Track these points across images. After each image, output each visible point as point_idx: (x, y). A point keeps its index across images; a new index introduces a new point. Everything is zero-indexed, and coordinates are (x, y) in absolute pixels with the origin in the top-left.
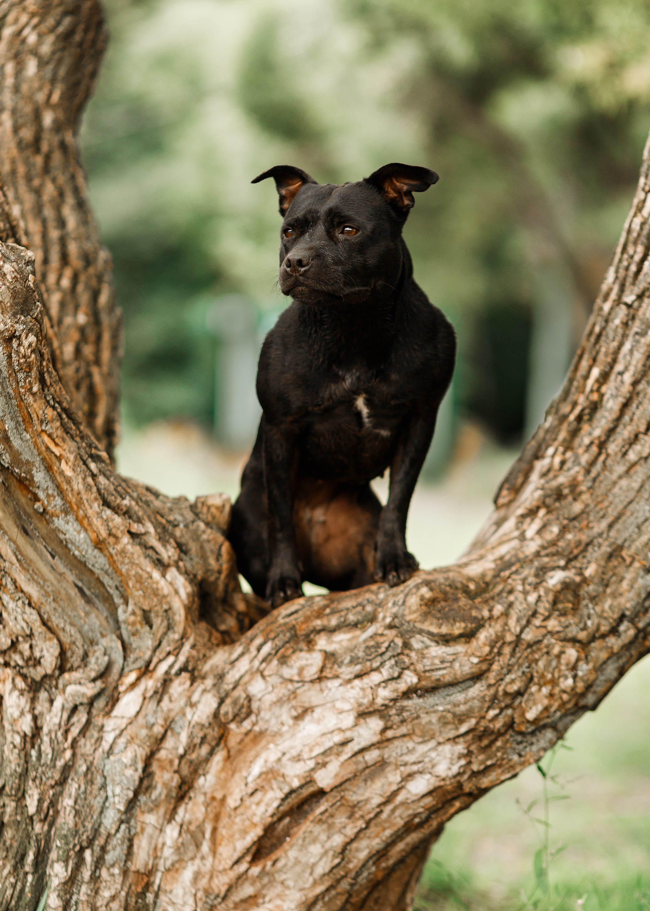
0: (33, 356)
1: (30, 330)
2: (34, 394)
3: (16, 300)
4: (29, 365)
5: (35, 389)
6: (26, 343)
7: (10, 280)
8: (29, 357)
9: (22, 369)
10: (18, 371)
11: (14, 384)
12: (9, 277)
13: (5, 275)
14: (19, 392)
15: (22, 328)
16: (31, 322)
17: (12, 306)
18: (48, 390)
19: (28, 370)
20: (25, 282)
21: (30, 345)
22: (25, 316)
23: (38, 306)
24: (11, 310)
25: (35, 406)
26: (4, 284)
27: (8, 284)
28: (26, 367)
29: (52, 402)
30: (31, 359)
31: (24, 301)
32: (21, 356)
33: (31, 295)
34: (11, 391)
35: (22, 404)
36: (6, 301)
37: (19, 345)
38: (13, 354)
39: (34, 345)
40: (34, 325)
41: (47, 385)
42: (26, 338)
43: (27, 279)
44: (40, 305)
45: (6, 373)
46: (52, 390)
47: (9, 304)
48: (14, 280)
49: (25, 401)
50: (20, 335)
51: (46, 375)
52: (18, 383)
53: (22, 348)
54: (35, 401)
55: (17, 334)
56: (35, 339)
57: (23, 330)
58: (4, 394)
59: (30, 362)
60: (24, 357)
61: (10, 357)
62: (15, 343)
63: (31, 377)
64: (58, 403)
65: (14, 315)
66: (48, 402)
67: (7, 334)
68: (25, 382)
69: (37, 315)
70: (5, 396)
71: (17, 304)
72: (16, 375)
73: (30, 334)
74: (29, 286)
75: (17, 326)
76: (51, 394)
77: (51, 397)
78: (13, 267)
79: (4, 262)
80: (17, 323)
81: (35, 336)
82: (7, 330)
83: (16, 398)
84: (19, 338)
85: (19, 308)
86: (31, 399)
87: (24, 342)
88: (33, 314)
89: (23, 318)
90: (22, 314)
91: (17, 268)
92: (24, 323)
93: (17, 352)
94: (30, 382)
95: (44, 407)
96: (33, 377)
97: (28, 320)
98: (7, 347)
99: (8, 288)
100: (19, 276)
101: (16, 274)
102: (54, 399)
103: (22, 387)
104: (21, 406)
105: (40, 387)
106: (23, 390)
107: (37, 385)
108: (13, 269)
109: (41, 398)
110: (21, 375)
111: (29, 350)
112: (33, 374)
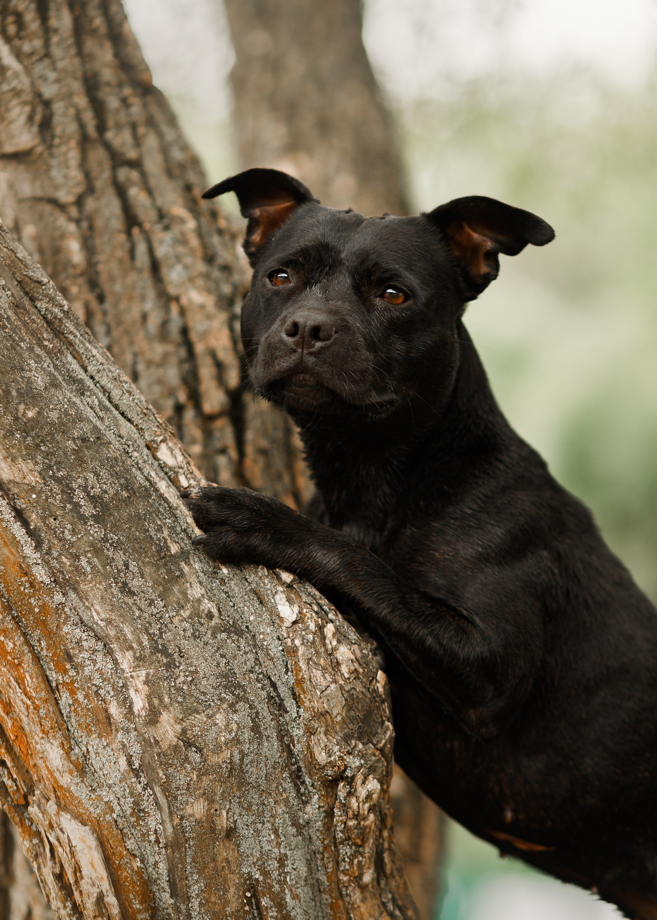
0: (372, 816)
1: (372, 770)
2: (363, 888)
3: (352, 713)
4: (363, 834)
5: (367, 878)
6: (362, 792)
7: (347, 676)
8: (365, 818)
9: (349, 838)
10: (342, 843)
11: (330, 865)
12: (344, 669)
13: (338, 664)
14: (339, 880)
15: (358, 764)
16: (374, 755)
17: (343, 721)
18: (387, 885)
19: (359, 842)
20: (371, 682)
21: (369, 796)
22: (363, 744)
23: (387, 728)
24: (342, 728)
25: (363, 909)
26: (335, 681)
27: (342, 682)
28: (358, 836)
29: (390, 907)
30: (367, 823)
31: (365, 716)
32: (350, 814)
33: (378, 708)
34: (324, 878)
35: (340, 903)
36: (335, 712)
37: (350, 794)
38: (336, 810)
39: (375, 796)
40: (378, 761)
41: (384, 873)
42: (364, 783)
43: (375, 678)
44: (391, 727)
45: (318, 843)
46: (393, 884)
47: (339, 718)
48: (353, 676)
49: (347, 899)
50: (353, 777)
51: (386, 855)
52: (337, 863)
53: (353, 800)
54: (364, 900)
55: (349, 773)
56: (379, 786)
57: (359, 768)
58: (310, 881)
59: (365, 827)
60: (356, 816)
61: (330, 814)
62: (342, 790)
63: (362, 854)
64: (400, 908)
65: (347, 738)
66: (384, 904)
67: (330, 773)
68: (351, 863)
69: (385, 745)
70: (312, 886)
71: (352, 720)
72: (337, 850)
73: (371, 777)
74: (376, 691)
75: (349, 759)
76: (391, 892)
77: (390, 896)
78: (354, 653)
79: (339, 641)
80: (349, 753)
81: (379, 780)
82: (332, 764)
83: (330, 892)
84: (351, 781)
85: (355, 727)
86: (357, 896)
87: (359, 789)
88: (379, 742)
89: (360, 746)
90: (359, 739)
91: (359, 654)
92: (363, 756)
93: (345, 807)
94: (360, 862)
95: (377, 914)
96: (367, 855)
97: (370, 752)
98: (327, 795)
99: (341, 688)
100: (361, 670)
101: (356, 665)
102: (394, 900)
103: (345, 872)
104: (338, 907)
105: (375, 875)
106: (345, 879)
107: (371, 871)
108: (352, 657)
109: (374, 896)
110: (345, 850)
111: (367, 806)
112: (367, 850)
